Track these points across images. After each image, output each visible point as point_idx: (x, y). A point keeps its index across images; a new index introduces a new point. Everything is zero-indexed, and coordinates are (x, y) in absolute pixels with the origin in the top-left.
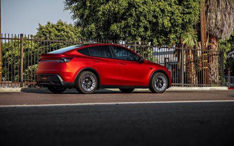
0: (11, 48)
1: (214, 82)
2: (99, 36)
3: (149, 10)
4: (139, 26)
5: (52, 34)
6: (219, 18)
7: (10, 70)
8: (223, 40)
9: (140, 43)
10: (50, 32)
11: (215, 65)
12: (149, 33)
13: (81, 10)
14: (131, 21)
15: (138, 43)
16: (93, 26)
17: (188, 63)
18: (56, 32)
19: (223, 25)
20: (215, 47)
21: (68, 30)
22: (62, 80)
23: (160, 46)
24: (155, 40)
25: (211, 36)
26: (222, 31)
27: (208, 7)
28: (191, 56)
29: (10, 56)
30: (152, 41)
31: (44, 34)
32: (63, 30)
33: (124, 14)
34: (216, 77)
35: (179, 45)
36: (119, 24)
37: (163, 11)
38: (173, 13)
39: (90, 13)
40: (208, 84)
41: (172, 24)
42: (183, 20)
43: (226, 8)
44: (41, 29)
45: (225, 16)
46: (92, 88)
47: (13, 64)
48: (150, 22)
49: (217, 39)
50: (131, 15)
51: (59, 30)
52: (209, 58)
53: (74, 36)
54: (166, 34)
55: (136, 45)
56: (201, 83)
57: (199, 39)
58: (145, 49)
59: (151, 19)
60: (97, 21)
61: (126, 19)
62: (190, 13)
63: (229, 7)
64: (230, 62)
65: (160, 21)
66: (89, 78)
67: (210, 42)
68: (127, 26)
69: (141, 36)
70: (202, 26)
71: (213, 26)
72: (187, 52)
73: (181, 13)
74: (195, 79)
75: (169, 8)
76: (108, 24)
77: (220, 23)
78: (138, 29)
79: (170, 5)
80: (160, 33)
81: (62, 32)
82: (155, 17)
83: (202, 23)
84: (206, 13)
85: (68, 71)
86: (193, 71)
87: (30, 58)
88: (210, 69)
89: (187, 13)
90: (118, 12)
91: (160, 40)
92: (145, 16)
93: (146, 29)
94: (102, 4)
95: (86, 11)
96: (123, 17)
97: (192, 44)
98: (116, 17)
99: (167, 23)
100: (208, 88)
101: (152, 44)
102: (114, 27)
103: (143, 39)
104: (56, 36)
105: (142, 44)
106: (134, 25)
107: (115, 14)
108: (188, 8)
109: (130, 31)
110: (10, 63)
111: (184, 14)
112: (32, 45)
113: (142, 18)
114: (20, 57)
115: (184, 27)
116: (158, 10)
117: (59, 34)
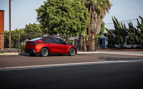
0: (15, 33)
1: (93, 50)
2: (49, 32)
3: (69, 23)
4: (65, 29)
5: (31, 28)
6: (95, 26)
7: (14, 42)
8: (97, 34)
9: (65, 35)
10: (30, 28)
11: (93, 43)
12: (69, 32)
13: (43, 22)
14: (62, 27)
15: (64, 35)
16: (47, 28)
17: (84, 42)
18: (33, 28)
19: (97, 29)
20: (94, 37)
21: (37, 27)
22: (34, 52)
23: (73, 36)
24: (71, 35)
25: (92, 33)
26: (96, 31)
27: (91, 21)
28: (85, 40)
29: (14, 36)
30: (70, 35)
31: (28, 28)
32: (35, 27)
33: (59, 24)
34: (94, 48)
35: (80, 36)
36: (57, 28)
37: (74, 23)
38: (78, 24)
39: (46, 23)
40: (91, 51)
41: (77, 28)
42: (82, 27)
43: (98, 22)
44: (27, 26)
45: (98, 25)
46: (46, 55)
47: (16, 39)
48: (69, 28)
49: (94, 34)
50: (62, 25)
51: (34, 27)
52: (91, 41)
53: (40, 29)
54: (75, 32)
55: (64, 36)
56: (88, 50)
57: (88, 34)
58: (67, 38)
59: (70, 26)
60: (48, 26)
61: (60, 26)
62: (84, 24)
63: (99, 22)
64: (99, 40)
65: (73, 27)
66: (45, 51)
67: (92, 35)
68: (60, 29)
69: (66, 33)
70: (89, 29)
71: (93, 29)
72: (83, 39)
73: (81, 24)
74: (86, 49)
75: (77, 23)
76: (53, 28)
77: (95, 28)
78: (64, 30)
79: (77, 21)
80: (73, 32)
81: (35, 28)
82: (71, 26)
83: (89, 28)
84: (91, 24)
85: (37, 48)
86: (85, 46)
87: (22, 37)
88: (92, 45)
89: (83, 24)
90: (57, 24)
91: (73, 34)
92: (67, 25)
93: (68, 30)
94: (51, 20)
95: (45, 23)
96: (59, 25)
97: (85, 35)
98: (56, 25)
99: (76, 28)
100: (91, 52)
101: (70, 36)
102: (55, 29)
103: (67, 34)
104: (33, 29)
105: (66, 36)
106: (63, 29)
107: (56, 24)
108: (84, 22)
109: (61, 31)
110: (14, 39)
111: (82, 25)
112: (23, 32)
113: (66, 26)
114: (18, 37)
115: (82, 29)
116: (72, 23)
117: (34, 28)
